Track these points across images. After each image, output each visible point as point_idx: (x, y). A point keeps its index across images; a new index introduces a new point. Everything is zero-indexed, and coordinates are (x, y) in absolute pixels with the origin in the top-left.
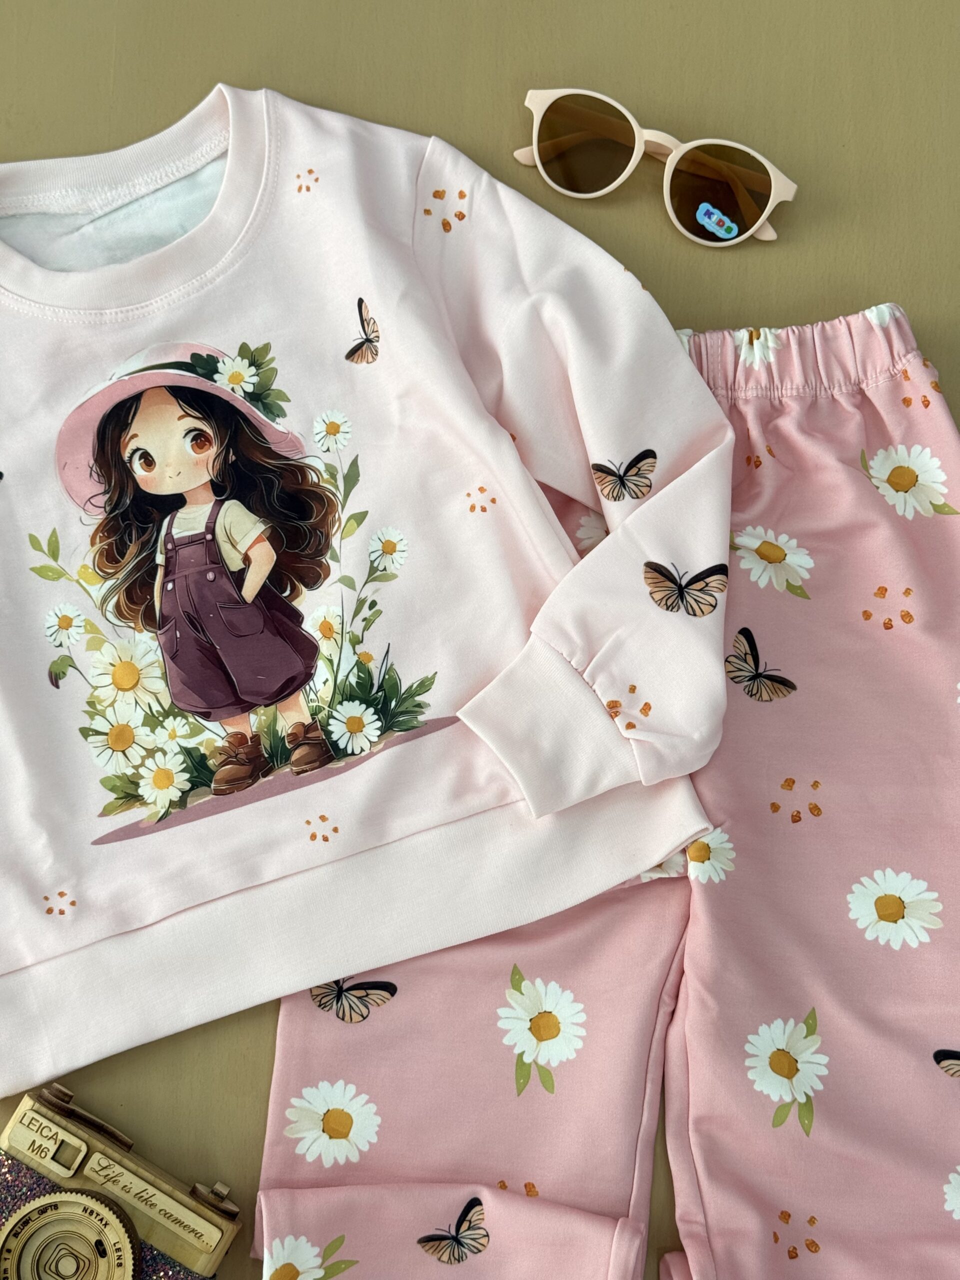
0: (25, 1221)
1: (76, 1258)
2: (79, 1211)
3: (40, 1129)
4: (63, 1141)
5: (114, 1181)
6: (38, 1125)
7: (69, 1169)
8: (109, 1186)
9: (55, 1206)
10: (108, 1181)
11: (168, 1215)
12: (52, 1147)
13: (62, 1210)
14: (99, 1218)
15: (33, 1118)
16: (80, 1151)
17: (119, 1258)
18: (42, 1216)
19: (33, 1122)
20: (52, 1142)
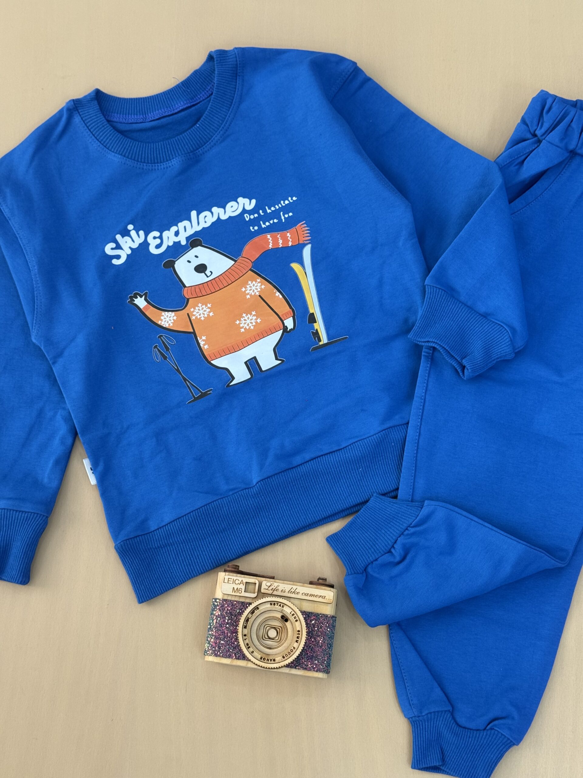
0: (247, 620)
1: (275, 628)
2: (268, 605)
3: (234, 582)
4: (246, 582)
5: (276, 590)
6: (232, 580)
7: (255, 593)
8: (275, 593)
9: (257, 608)
10: (274, 591)
11: (306, 595)
12: (243, 587)
13: (260, 609)
14: (278, 605)
15: (229, 578)
16: (256, 584)
17: (295, 618)
18: (254, 614)
19: (229, 580)
20: (242, 585)
